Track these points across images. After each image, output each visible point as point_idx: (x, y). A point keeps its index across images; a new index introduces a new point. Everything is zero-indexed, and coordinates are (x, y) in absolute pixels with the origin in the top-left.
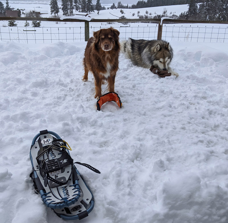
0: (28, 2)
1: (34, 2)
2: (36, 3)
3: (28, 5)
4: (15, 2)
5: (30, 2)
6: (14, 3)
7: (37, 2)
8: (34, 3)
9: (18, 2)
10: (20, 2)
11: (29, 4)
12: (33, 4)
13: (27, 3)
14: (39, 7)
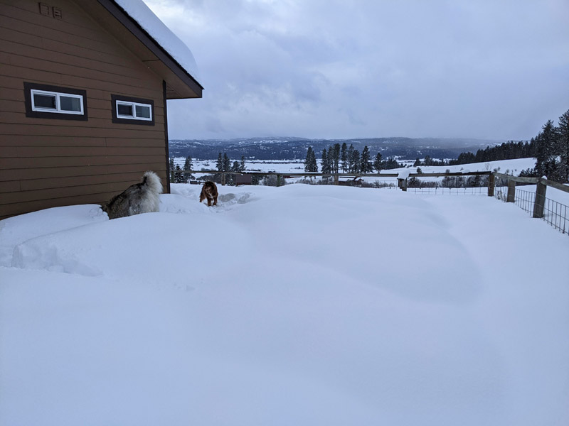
0: (284, 161)
1: (294, 161)
2: (296, 162)
3: (285, 165)
4: (266, 161)
5: (288, 161)
6: (264, 163)
7: (298, 160)
8: (293, 163)
9: (270, 161)
10: (273, 161)
11: (286, 163)
12: (291, 164)
13: (283, 163)
14: (299, 168)
